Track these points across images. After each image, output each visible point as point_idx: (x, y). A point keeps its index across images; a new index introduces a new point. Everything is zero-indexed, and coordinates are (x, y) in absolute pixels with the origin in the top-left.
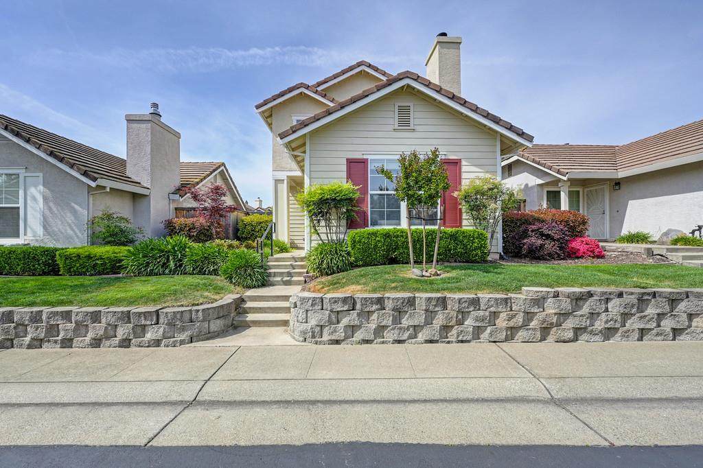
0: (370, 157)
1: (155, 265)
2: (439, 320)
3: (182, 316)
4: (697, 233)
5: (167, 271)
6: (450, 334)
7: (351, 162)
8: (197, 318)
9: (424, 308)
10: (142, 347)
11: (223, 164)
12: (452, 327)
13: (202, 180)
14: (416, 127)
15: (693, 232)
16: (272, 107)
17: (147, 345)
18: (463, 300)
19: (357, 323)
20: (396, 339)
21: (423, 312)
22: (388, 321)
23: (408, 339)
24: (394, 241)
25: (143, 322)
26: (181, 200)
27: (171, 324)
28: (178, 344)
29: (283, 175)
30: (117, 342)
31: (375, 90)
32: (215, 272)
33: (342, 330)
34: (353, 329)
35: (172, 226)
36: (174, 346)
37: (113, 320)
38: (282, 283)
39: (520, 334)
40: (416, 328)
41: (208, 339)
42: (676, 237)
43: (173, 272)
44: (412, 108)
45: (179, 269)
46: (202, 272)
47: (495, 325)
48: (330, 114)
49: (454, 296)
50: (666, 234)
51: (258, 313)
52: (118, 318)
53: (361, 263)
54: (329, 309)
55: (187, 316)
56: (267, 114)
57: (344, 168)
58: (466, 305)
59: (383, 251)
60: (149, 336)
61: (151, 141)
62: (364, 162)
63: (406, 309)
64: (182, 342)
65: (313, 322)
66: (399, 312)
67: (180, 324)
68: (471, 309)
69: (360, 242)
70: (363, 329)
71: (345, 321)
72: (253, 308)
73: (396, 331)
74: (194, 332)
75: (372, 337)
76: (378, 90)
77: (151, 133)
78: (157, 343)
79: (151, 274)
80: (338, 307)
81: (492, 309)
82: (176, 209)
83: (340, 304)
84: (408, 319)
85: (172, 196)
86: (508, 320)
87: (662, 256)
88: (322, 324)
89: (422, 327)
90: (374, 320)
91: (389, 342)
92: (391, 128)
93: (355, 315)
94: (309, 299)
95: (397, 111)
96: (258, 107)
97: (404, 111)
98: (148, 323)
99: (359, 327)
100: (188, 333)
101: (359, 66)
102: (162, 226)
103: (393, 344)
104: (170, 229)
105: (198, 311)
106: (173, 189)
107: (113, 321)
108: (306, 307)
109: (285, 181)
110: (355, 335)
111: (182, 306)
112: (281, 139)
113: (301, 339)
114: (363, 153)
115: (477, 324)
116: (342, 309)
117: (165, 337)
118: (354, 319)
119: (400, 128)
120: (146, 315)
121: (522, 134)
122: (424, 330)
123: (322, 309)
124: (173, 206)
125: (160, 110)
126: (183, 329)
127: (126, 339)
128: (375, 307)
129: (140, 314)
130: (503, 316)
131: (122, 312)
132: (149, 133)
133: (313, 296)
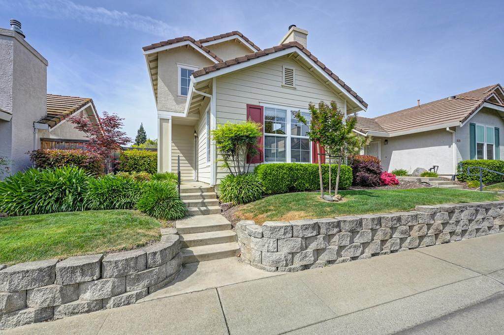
0: (265, 105)
1: (45, 200)
2: (379, 236)
3: (136, 263)
4: (433, 170)
5: (63, 207)
6: (385, 246)
7: (250, 107)
8: (154, 262)
9: (370, 227)
10: (77, 313)
11: (91, 101)
12: (387, 240)
13: (71, 113)
14: (296, 87)
15: (430, 170)
16: (158, 53)
17: (86, 309)
18: (394, 218)
19: (323, 246)
20: (352, 256)
21: (370, 231)
22: (346, 242)
23: (360, 255)
24: (295, 173)
25: (79, 279)
26: (50, 130)
27: (123, 276)
28: (134, 300)
29: (169, 115)
30: (33, 315)
31: (274, 51)
32: (130, 206)
33: (311, 255)
34: (318, 252)
35: (44, 157)
36: (128, 304)
37: (24, 282)
38: (200, 213)
39: (424, 240)
40: (365, 245)
41: (166, 285)
42: (423, 172)
43: (74, 208)
44: (294, 71)
45: (79, 204)
46: (111, 207)
47: (410, 236)
48: (239, 63)
49: (387, 216)
50: (417, 170)
51: (199, 245)
52: (34, 280)
53: (270, 192)
54: (301, 235)
55: (142, 262)
56: (151, 58)
57: (245, 112)
58: (395, 222)
59: (288, 181)
60: (87, 296)
61: (14, 60)
62: (260, 109)
63: (358, 230)
64: (139, 296)
65: (284, 251)
66: (354, 232)
67: (135, 273)
68: (398, 225)
69: (271, 174)
70: (327, 251)
71: (313, 246)
72: (194, 241)
73: (352, 250)
74: (151, 281)
75: (334, 258)
76: (276, 52)
77: (15, 52)
78: (101, 304)
79: (41, 211)
80: (308, 234)
81: (410, 224)
82: (42, 140)
83: (310, 230)
84: (359, 237)
85: (38, 126)
86: (419, 231)
87: (426, 183)
88: (293, 251)
89: (369, 243)
90: (335, 242)
91: (348, 259)
92: (281, 84)
93: (322, 239)
94: (281, 227)
95: (284, 72)
96: (146, 49)
97: (289, 73)
98: (88, 279)
99: (324, 250)
100: (146, 282)
101: (234, 35)
102: (28, 156)
103: (350, 261)
104: (40, 160)
105: (155, 254)
106: (39, 119)
107: (22, 284)
108: (278, 237)
109: (170, 121)
110: (320, 257)
111: (125, 249)
112: (195, 77)
113: (274, 269)
114: (260, 101)
115: (402, 236)
116: (311, 235)
117: (114, 294)
118: (321, 244)
119: (286, 85)
120: (83, 269)
121: (362, 102)
122: (370, 246)
123: (292, 237)
124: (38, 136)
125: (23, 30)
126: (138, 279)
127: (48, 307)
128: (336, 230)
129: (73, 270)
130: (416, 228)
131: (40, 270)
132: (12, 51)
133: (285, 225)
